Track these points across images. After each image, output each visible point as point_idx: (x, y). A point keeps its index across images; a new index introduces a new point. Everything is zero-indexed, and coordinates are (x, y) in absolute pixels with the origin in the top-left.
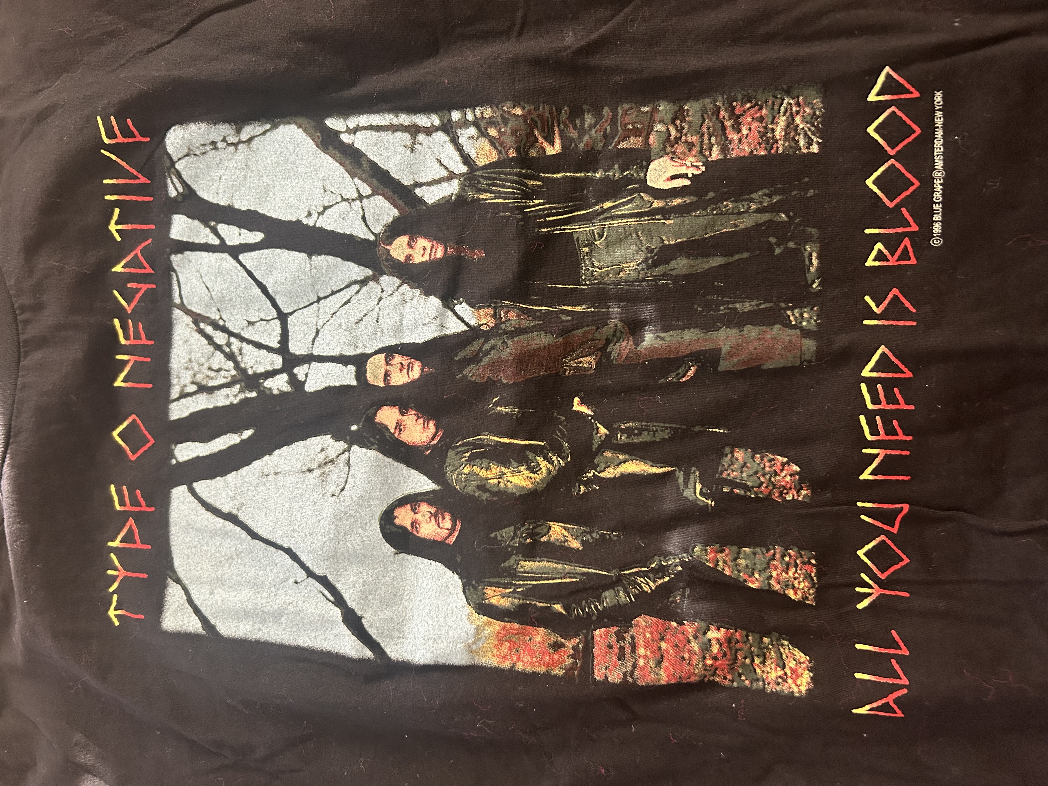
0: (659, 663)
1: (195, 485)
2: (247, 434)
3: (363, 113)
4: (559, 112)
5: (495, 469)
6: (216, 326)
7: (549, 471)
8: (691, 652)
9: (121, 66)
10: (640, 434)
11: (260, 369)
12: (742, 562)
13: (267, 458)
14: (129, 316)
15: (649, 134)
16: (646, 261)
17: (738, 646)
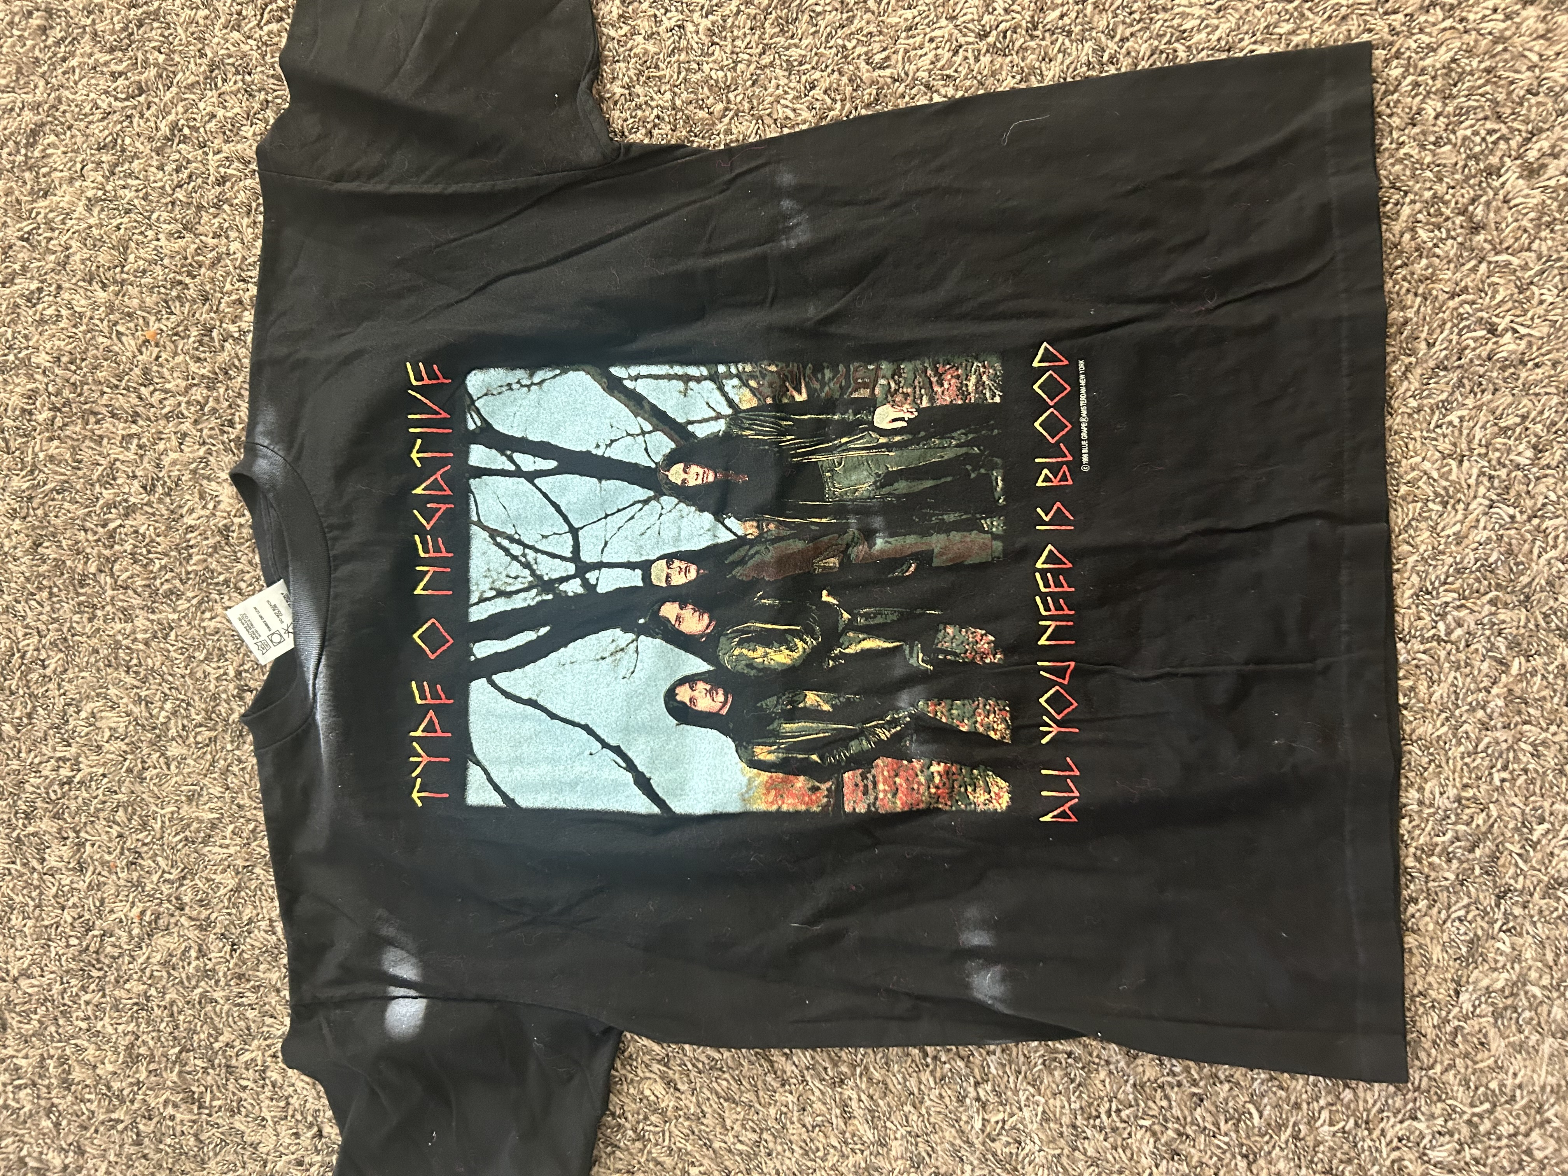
0: (895, 795)
1: (494, 677)
2: (543, 631)
3: (643, 364)
4: (805, 368)
5: (761, 651)
6: (512, 540)
7: (804, 649)
8: (919, 783)
9: (422, 318)
10: (875, 617)
11: (555, 576)
12: (954, 712)
13: (563, 649)
14: (428, 532)
15: (874, 386)
16: (875, 483)
17: (954, 777)
